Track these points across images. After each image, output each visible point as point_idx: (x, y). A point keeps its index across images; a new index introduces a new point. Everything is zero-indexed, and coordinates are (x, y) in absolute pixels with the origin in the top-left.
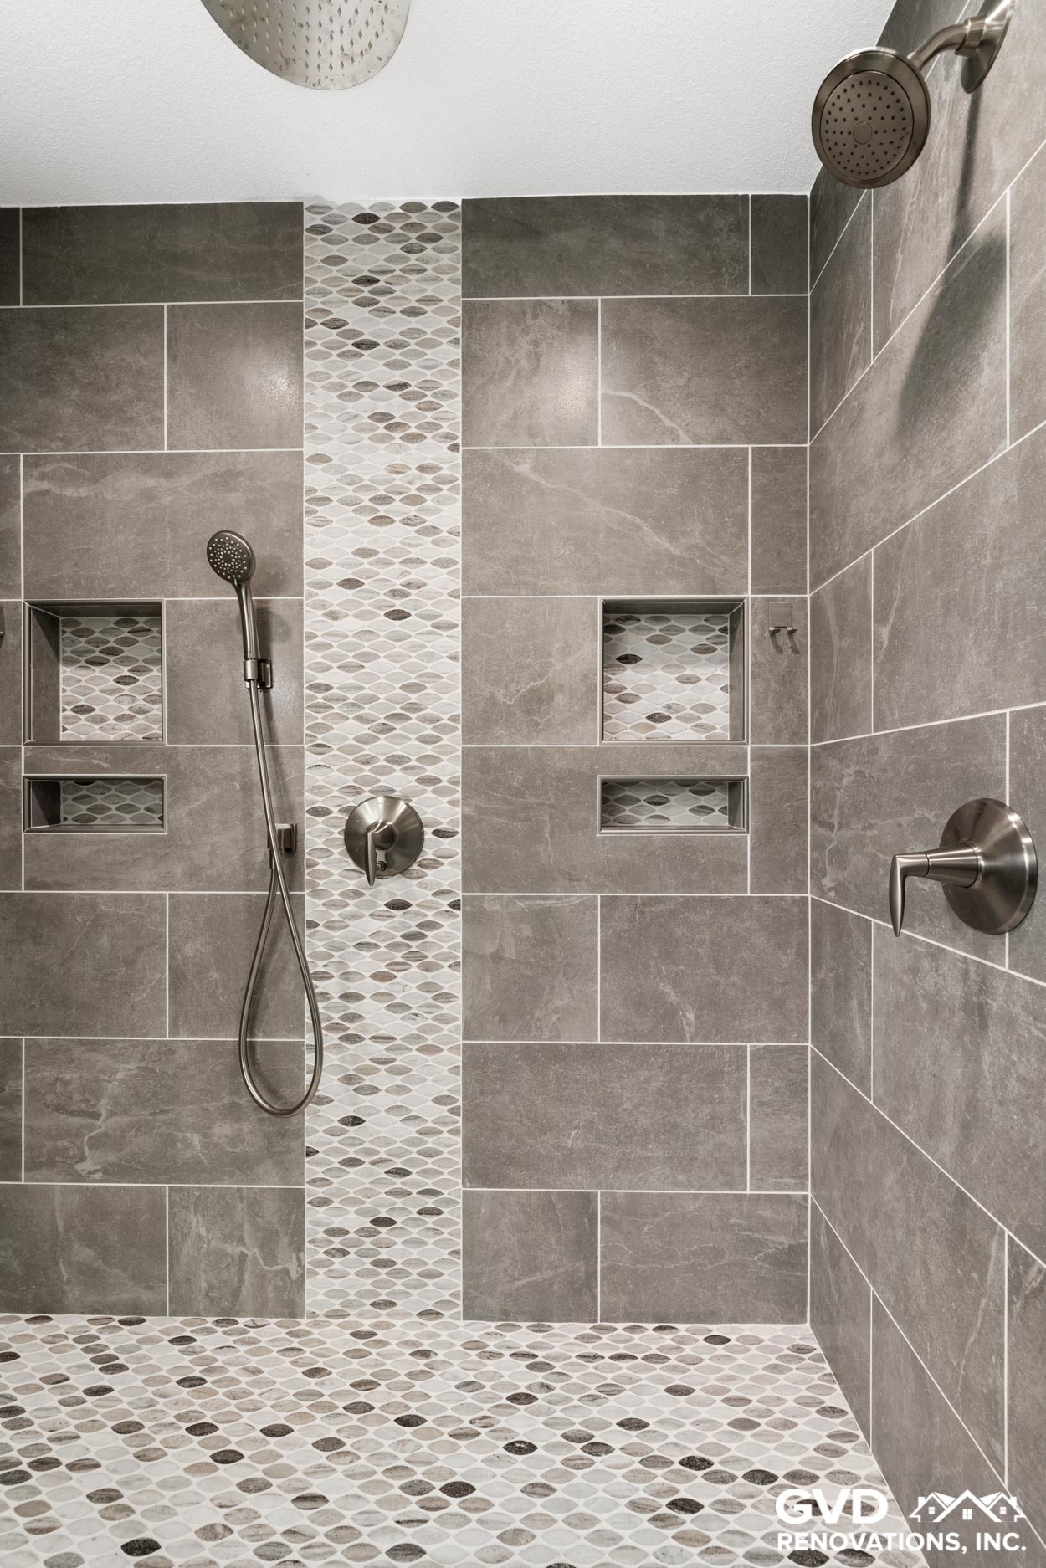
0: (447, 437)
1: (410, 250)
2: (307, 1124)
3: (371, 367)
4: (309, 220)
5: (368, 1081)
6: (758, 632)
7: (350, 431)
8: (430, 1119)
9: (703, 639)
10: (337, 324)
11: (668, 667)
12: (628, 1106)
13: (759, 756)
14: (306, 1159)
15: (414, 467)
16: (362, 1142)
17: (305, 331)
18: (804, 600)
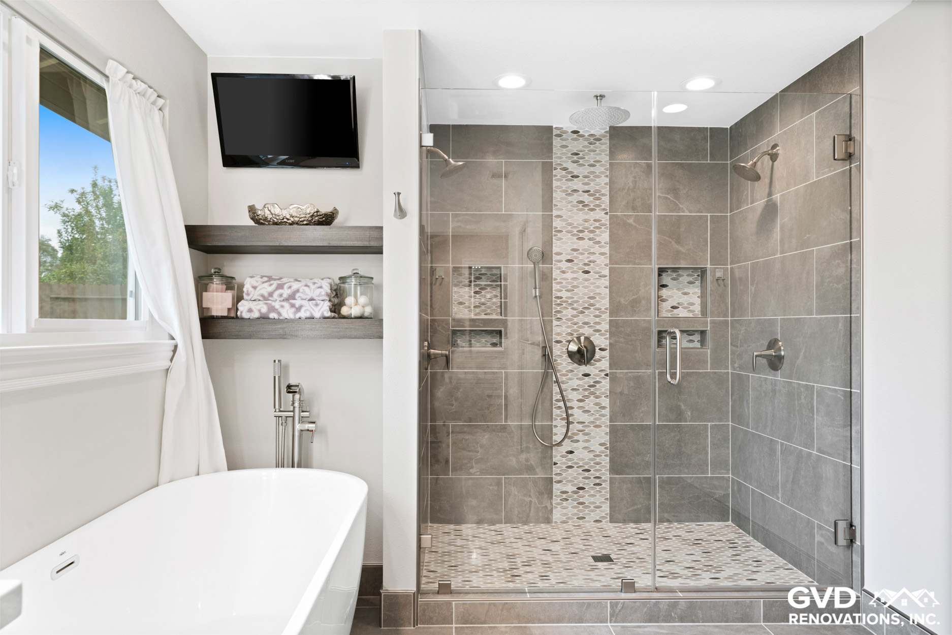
0: (604, 209)
1: (591, 144)
2: (554, 454)
3: (577, 184)
4: (555, 132)
5: (576, 438)
6: (711, 279)
7: (569, 207)
8: (598, 451)
9: (691, 279)
10: (565, 169)
11: (678, 289)
12: (667, 446)
13: (712, 322)
14: (554, 466)
15: (592, 220)
16: (574, 460)
17: (554, 171)
18: (728, 268)
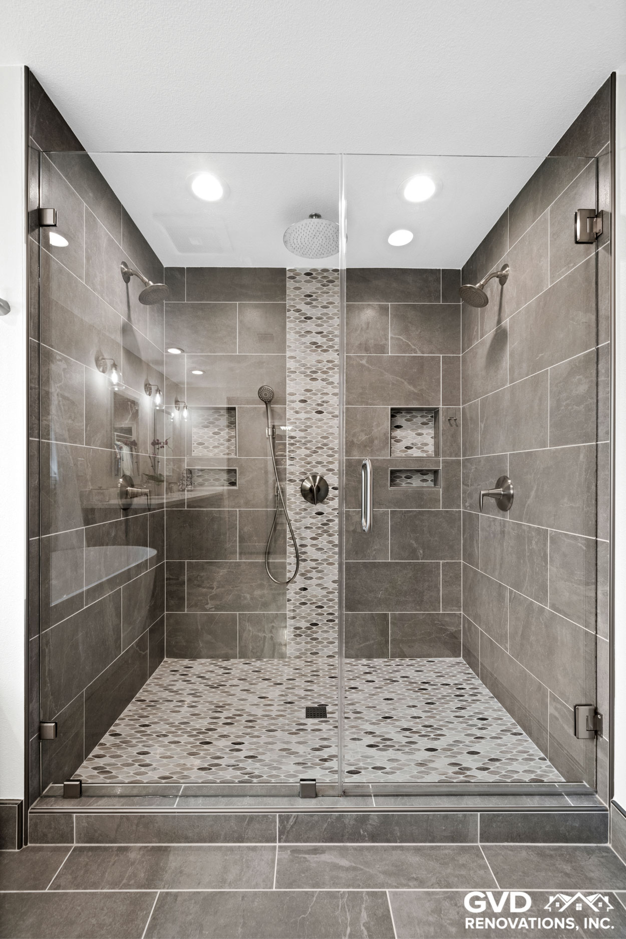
0: (337, 350)
1: (324, 285)
2: (287, 590)
3: (310, 326)
4: (288, 274)
5: (309, 575)
6: (444, 420)
7: (303, 348)
8: (331, 588)
9: (425, 420)
10: (298, 311)
11: (413, 430)
12: (399, 583)
13: (444, 462)
14: (287, 603)
15: (325, 361)
16: (307, 597)
17: (287, 313)
18: (460, 408)
